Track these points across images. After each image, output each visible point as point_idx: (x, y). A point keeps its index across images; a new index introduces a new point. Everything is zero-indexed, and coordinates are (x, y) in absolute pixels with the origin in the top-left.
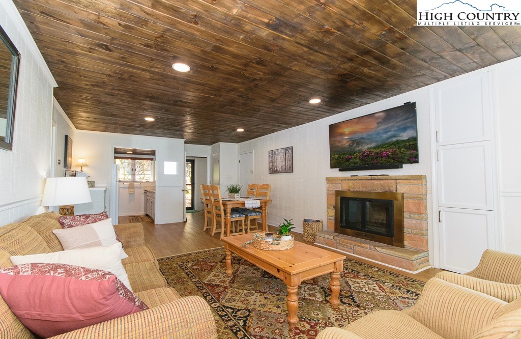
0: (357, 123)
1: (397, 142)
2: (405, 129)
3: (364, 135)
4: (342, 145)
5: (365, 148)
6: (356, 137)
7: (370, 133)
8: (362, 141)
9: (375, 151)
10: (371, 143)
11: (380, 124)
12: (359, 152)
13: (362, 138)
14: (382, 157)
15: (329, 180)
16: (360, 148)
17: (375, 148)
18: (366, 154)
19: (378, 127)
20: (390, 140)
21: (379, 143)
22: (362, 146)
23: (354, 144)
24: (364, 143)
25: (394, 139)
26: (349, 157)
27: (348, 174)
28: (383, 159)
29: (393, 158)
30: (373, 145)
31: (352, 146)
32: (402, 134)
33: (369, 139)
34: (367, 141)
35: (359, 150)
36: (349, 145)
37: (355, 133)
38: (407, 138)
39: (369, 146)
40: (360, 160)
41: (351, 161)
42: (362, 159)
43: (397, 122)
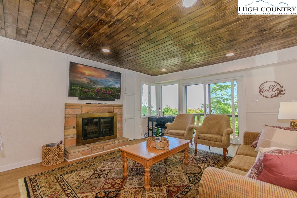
0: (94, 71)
1: (114, 88)
2: (117, 83)
3: (99, 80)
4: (82, 81)
5: (98, 87)
6: (94, 79)
7: (102, 79)
8: (97, 82)
9: (104, 90)
10: (102, 85)
11: (107, 77)
12: (95, 88)
13: (97, 81)
14: (107, 93)
15: (67, 106)
16: (95, 86)
17: (103, 88)
18: (98, 91)
19: (106, 78)
20: (111, 86)
21: (106, 86)
22: (96, 85)
23: (91, 83)
24: (98, 84)
25: (113, 86)
26: (87, 90)
27: (84, 102)
28: (107, 95)
29: (112, 95)
30: (103, 86)
31: (90, 84)
32: (116, 85)
33: (102, 83)
34: (100, 83)
35: (95, 87)
36: (88, 83)
37: (93, 76)
38: (117, 87)
39: (101, 86)
40: (95, 93)
41: (88, 93)
42: (96, 93)
43: (114, 79)
